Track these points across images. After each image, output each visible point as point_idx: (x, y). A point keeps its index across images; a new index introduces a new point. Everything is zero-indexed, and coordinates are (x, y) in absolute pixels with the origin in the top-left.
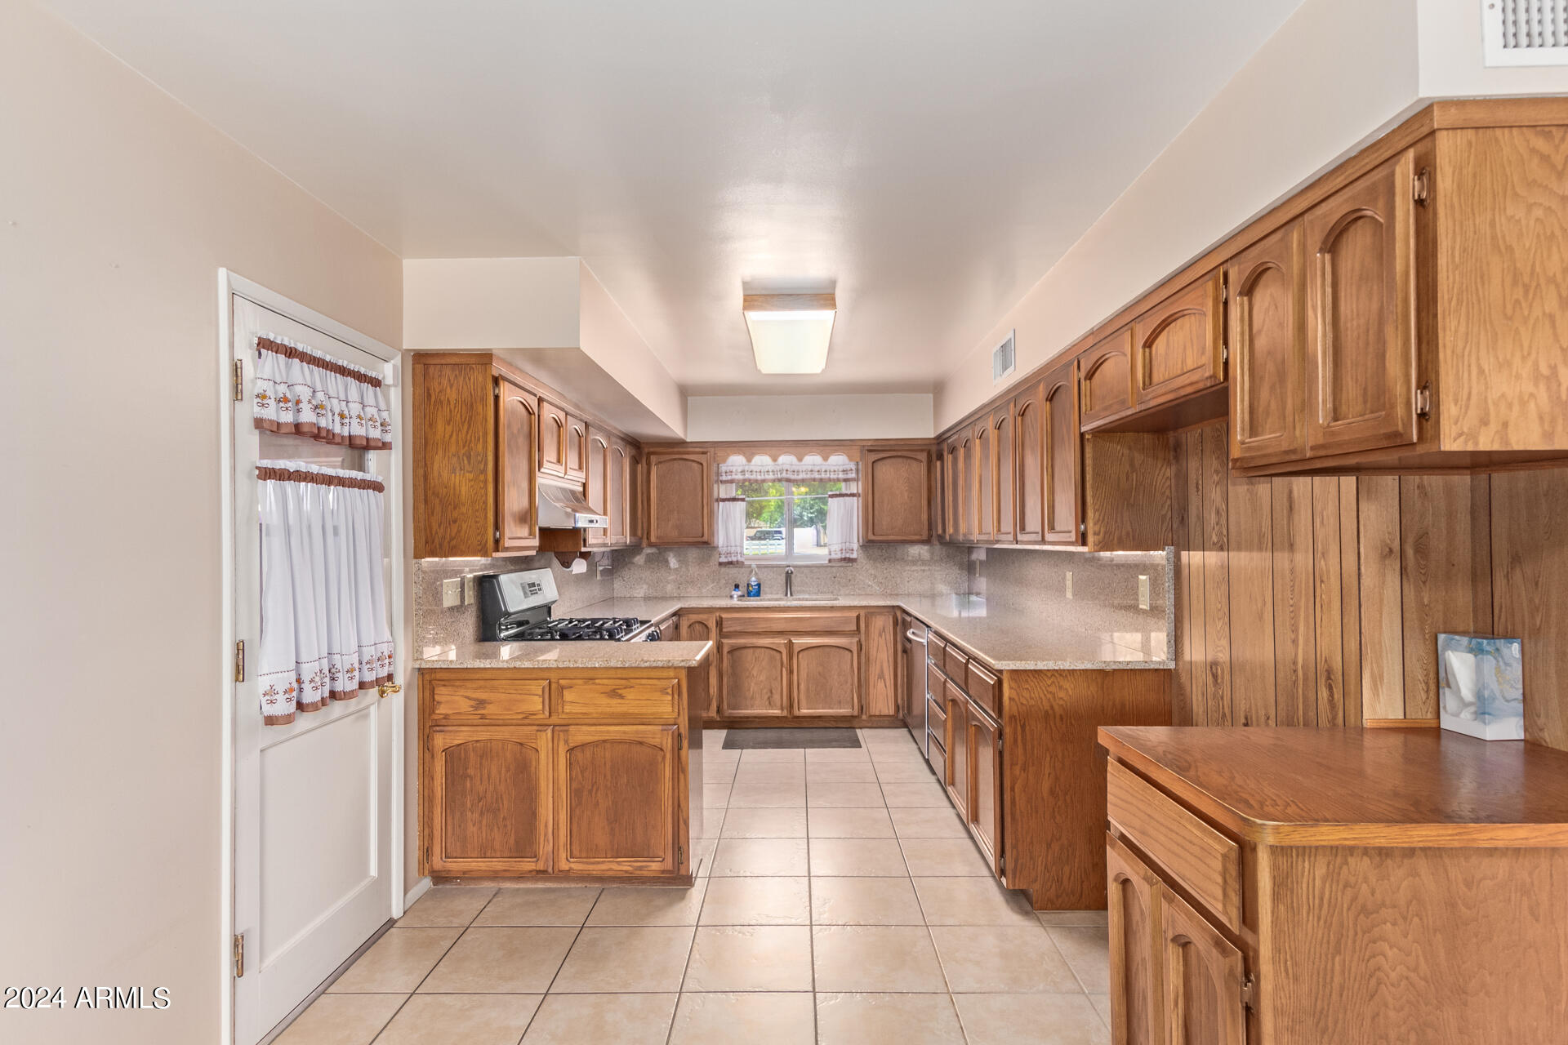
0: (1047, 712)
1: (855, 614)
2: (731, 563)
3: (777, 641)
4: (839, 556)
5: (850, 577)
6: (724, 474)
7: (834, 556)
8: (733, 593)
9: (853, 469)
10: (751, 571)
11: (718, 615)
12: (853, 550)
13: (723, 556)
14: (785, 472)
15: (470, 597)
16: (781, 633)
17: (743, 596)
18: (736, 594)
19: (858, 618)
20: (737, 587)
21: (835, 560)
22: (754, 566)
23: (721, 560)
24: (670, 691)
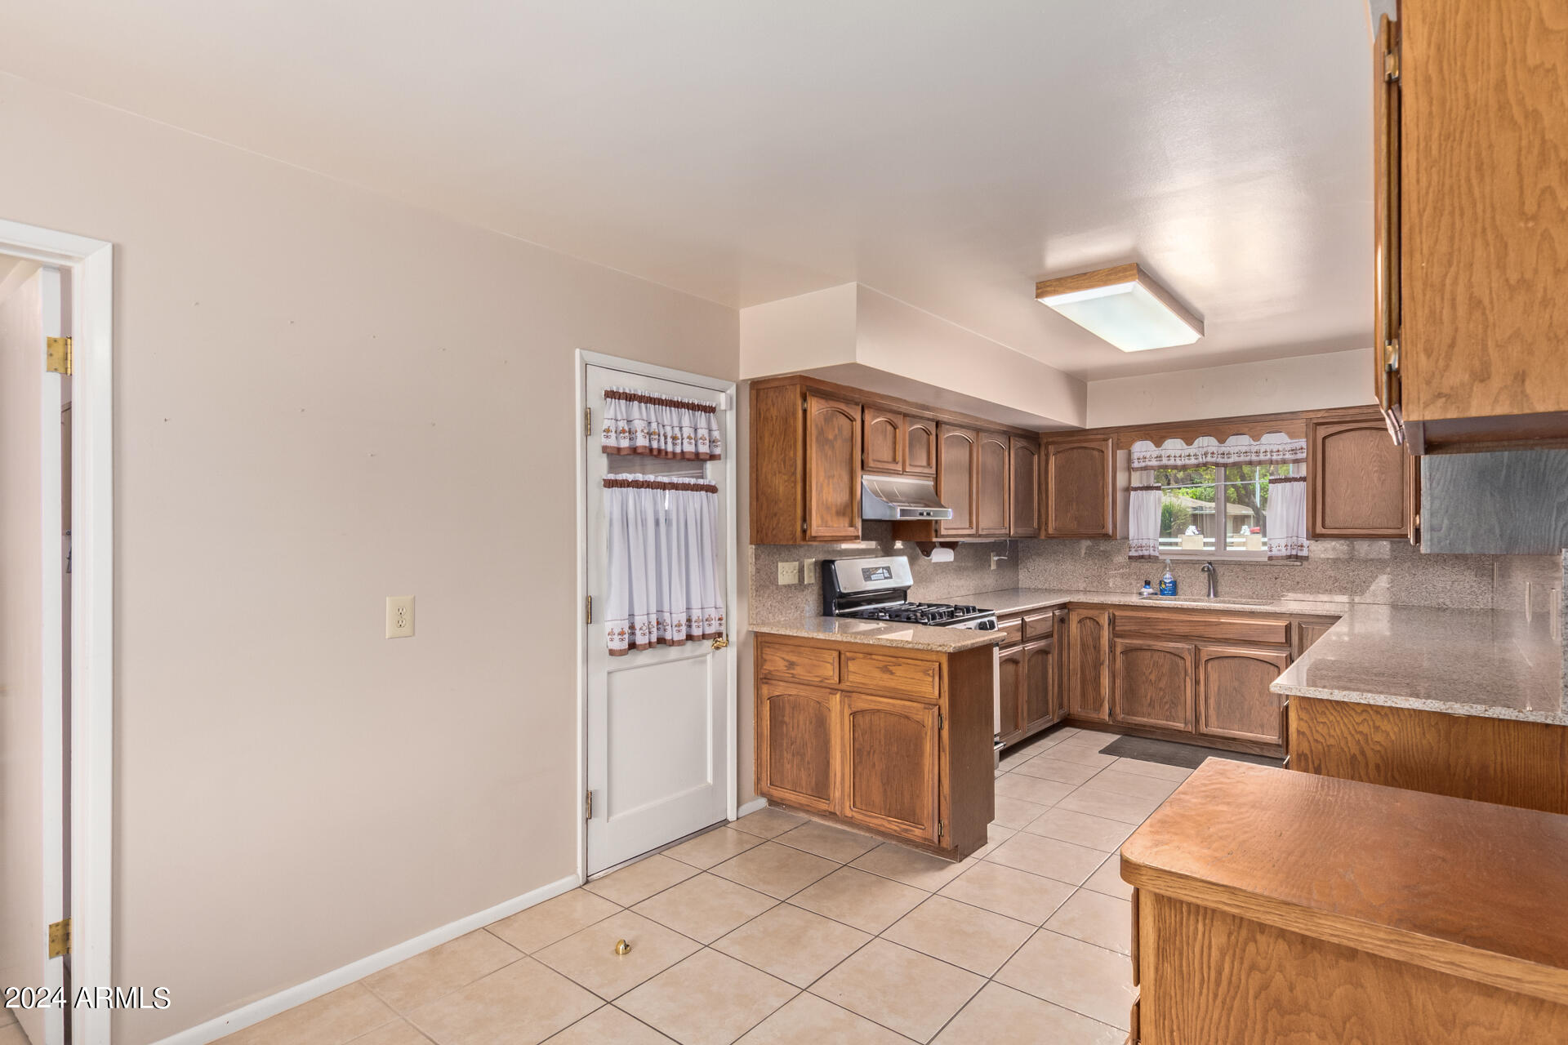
0: (1354, 757)
1: (1282, 623)
2: (1142, 557)
3: (1179, 645)
4: (1284, 552)
5: (1298, 579)
6: (1136, 461)
7: (1275, 552)
8: (1143, 590)
9: (1305, 447)
10: (1165, 567)
11: (1111, 611)
12: (1302, 546)
13: (1133, 550)
14: (1209, 455)
15: (810, 578)
16: (1184, 638)
17: (1156, 594)
18: (1146, 591)
19: (1288, 628)
20: (1147, 583)
21: (1277, 558)
22: (1168, 561)
23: (1131, 554)
24: (931, 672)
